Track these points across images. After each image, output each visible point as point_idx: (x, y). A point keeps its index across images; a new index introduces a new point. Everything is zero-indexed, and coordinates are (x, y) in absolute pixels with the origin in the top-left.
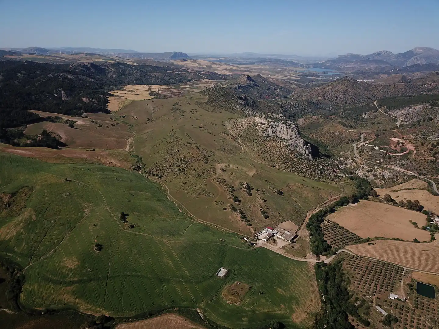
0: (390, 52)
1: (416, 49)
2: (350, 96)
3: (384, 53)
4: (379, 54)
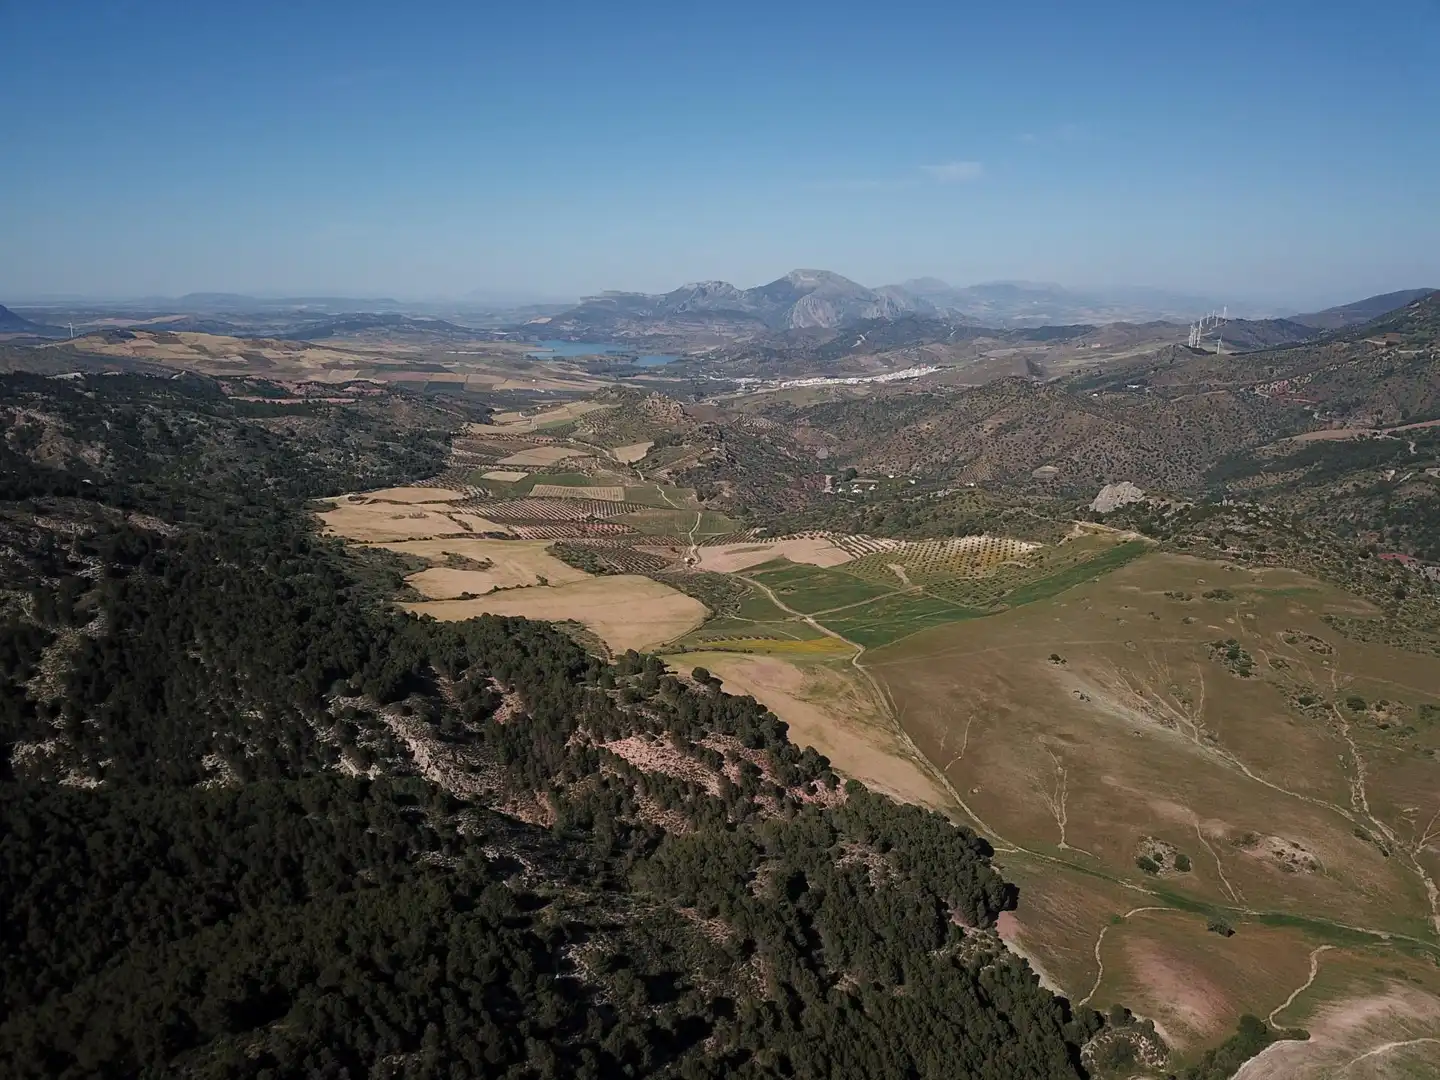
0: (728, 285)
1: (795, 275)
2: (1149, 451)
3: (715, 289)
4: (703, 292)
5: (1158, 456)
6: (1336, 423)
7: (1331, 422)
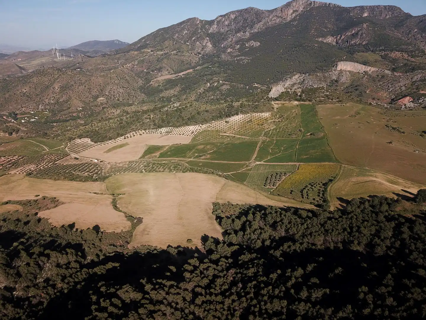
5: (130, 89)
6: (160, 74)
7: (158, 74)
